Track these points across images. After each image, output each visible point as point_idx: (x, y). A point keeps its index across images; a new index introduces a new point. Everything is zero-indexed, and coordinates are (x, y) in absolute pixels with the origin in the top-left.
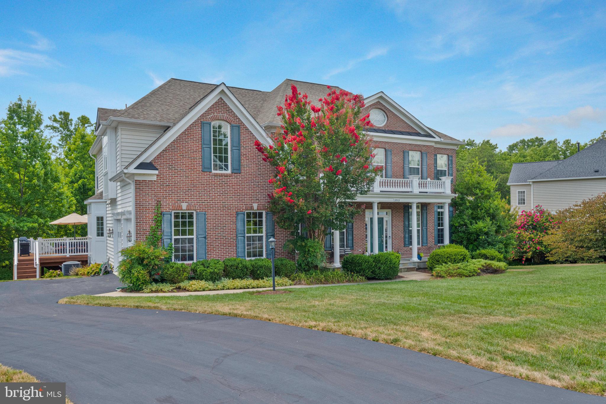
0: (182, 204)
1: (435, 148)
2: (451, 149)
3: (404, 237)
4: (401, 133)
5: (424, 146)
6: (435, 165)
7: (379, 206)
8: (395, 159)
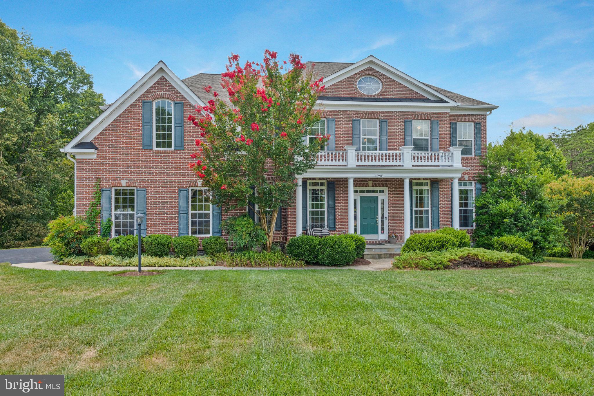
0: (122, 181)
1: (451, 115)
2: (479, 115)
4: (400, 100)
5: (435, 113)
6: (454, 135)
7: (370, 183)
8: (393, 130)
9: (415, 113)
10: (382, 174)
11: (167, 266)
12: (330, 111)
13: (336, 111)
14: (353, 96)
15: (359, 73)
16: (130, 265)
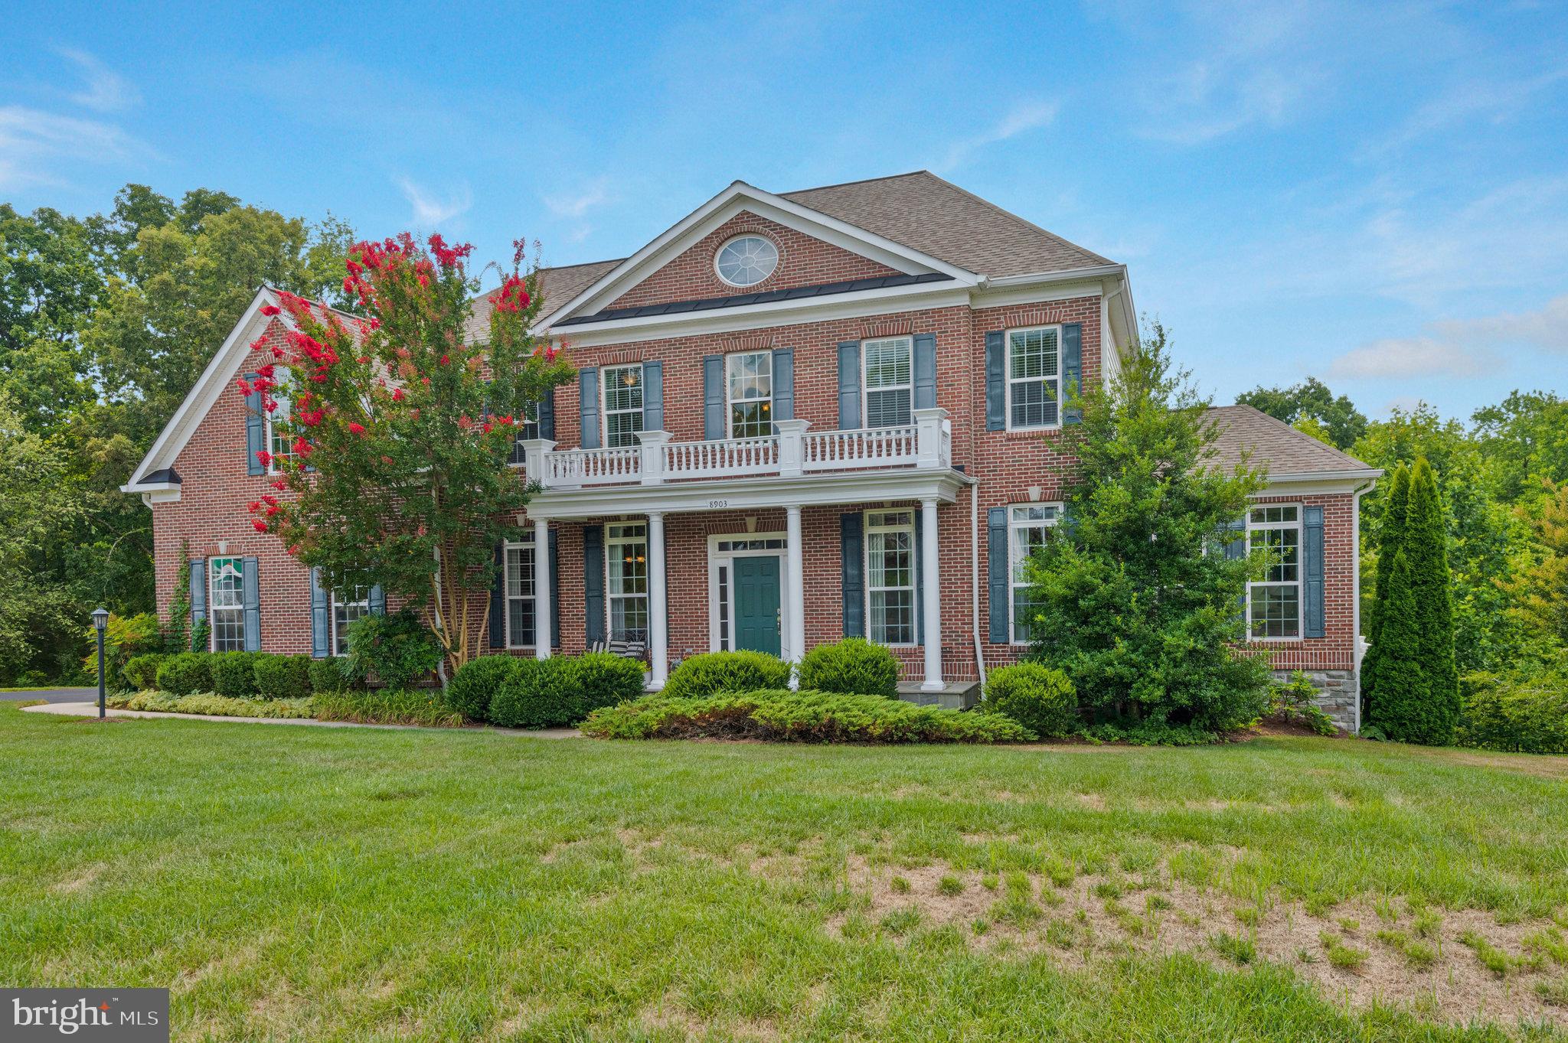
0: (220, 543)
1: (974, 312)
2: (1077, 300)
3: (846, 615)
5: (923, 313)
6: (996, 371)
7: (751, 522)
8: (806, 374)
9: (866, 319)
10: (723, 500)
11: (226, 715)
12: (649, 342)
13: (665, 341)
14: (705, 297)
15: (717, 232)
16: (174, 710)
